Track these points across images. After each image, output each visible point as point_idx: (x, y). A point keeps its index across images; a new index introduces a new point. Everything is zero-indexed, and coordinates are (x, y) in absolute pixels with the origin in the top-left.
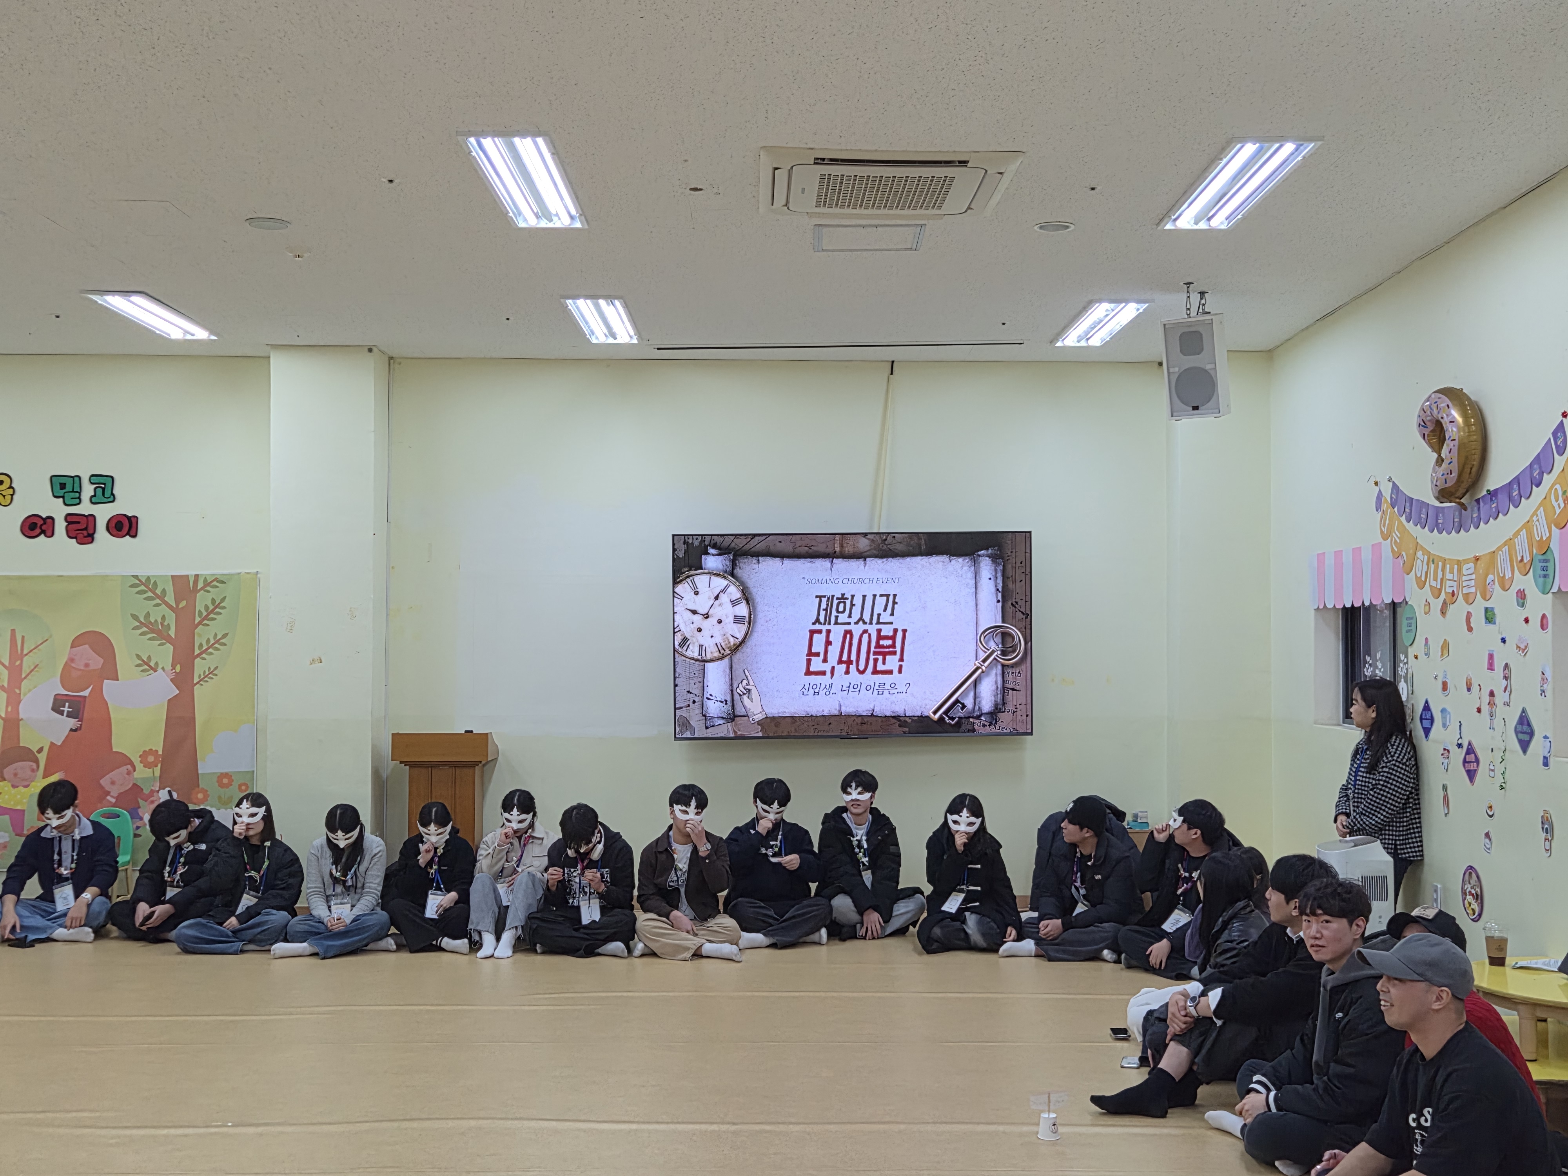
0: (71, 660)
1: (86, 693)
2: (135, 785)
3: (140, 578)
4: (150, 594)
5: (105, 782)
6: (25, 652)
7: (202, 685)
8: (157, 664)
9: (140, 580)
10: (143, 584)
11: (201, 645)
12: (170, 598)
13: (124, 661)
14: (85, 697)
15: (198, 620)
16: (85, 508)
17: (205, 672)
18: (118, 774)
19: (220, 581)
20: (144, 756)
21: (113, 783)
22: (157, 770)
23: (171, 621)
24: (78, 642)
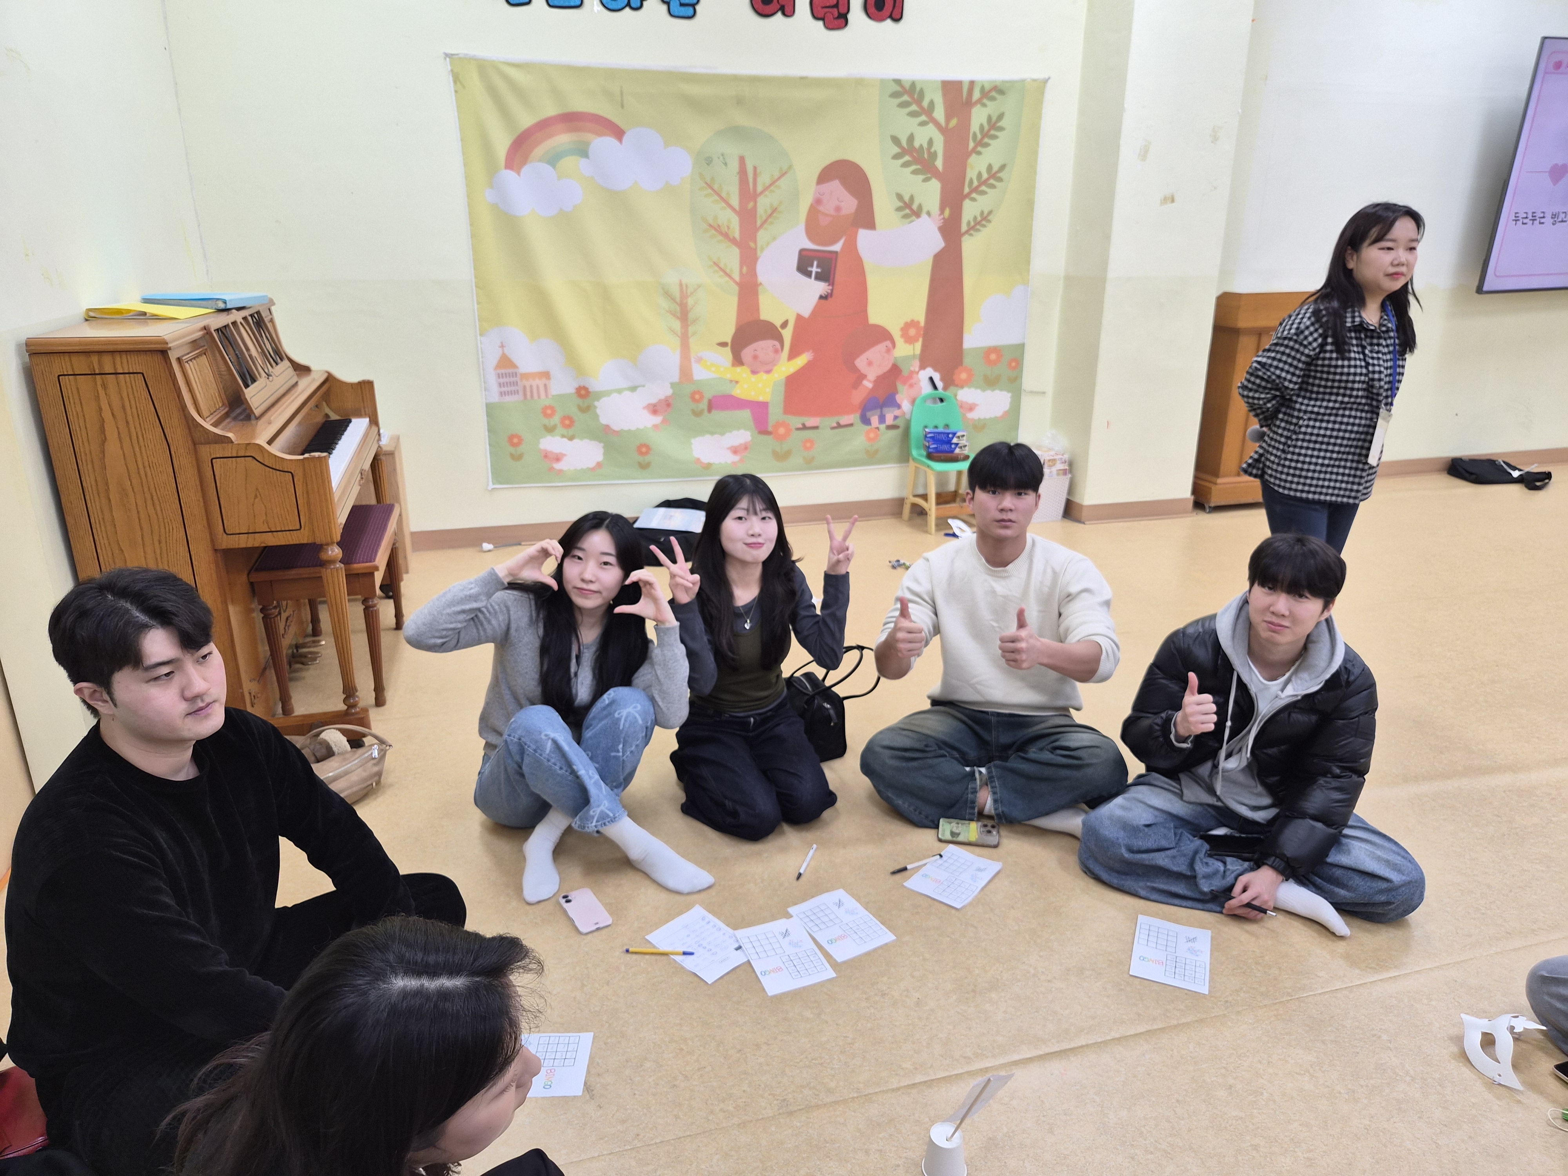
0: (818, 201)
1: (837, 247)
2: (894, 366)
3: (902, 83)
4: (914, 107)
6: (760, 188)
7: (971, 235)
8: (920, 207)
9: (902, 87)
10: (905, 91)
11: (971, 181)
12: (939, 114)
13: (882, 204)
14: (836, 253)
17: (975, 218)
18: (874, 352)
19: (994, 91)
20: (904, 328)
21: (870, 363)
22: (918, 346)
23: (939, 146)
24: (825, 176)
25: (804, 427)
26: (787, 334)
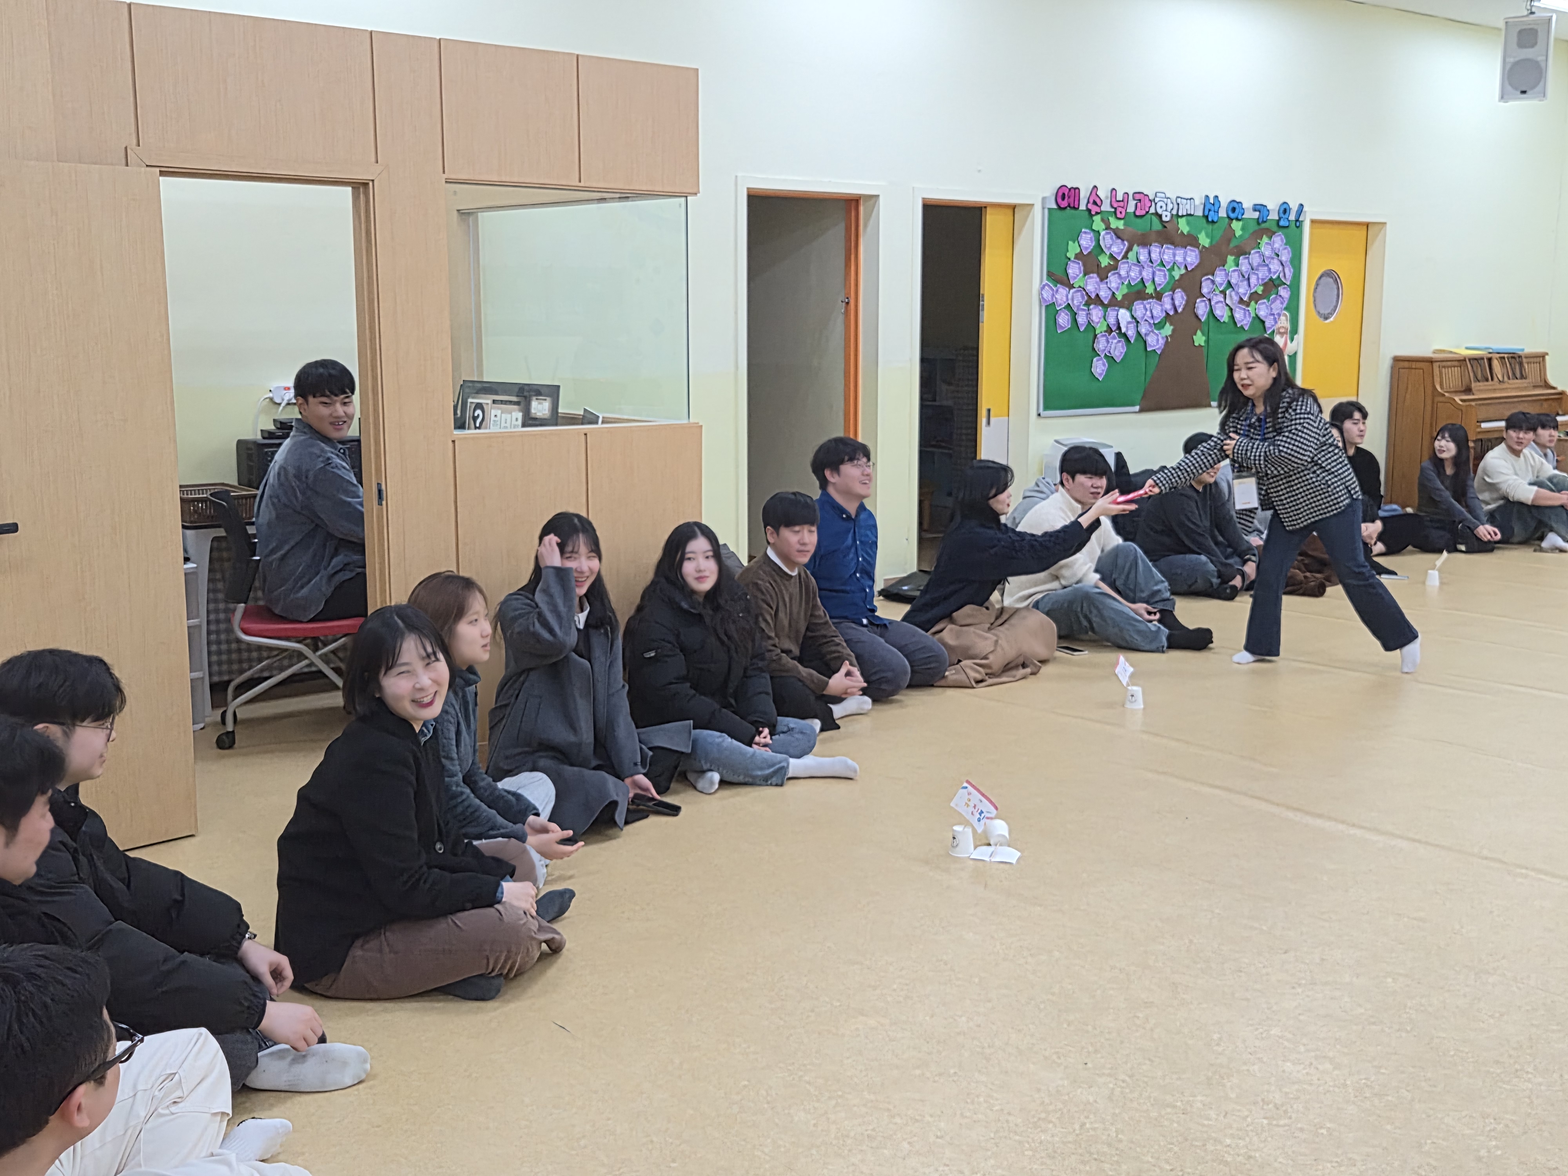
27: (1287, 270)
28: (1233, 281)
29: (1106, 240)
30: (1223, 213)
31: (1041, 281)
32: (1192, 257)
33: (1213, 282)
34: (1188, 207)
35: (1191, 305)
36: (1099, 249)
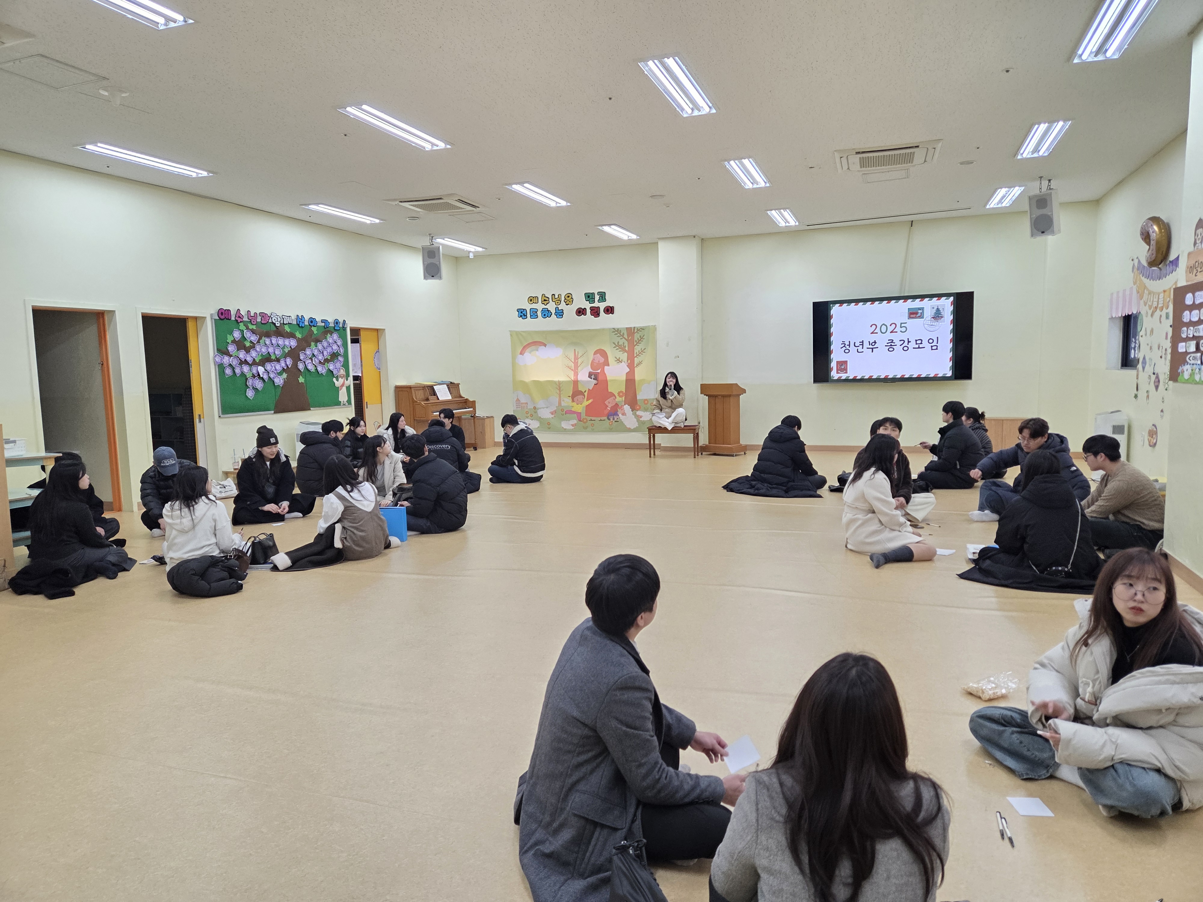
0: (594, 359)
1: (599, 371)
2: (616, 404)
4: (619, 335)
5: (606, 402)
6: (579, 357)
7: (637, 367)
8: (622, 360)
9: (615, 330)
11: (637, 353)
12: (626, 336)
13: (611, 360)
15: (635, 343)
16: (596, 304)
17: (638, 362)
18: (610, 400)
19: (643, 329)
20: (619, 393)
21: (609, 403)
22: (624, 398)
23: (626, 344)
24: (595, 353)
25: (591, 420)
26: (586, 394)
27: (341, 349)
28: (315, 354)
29: (247, 334)
30: (306, 323)
31: (214, 353)
32: (293, 343)
33: (305, 354)
34: (289, 320)
35: (295, 365)
36: (244, 338)
